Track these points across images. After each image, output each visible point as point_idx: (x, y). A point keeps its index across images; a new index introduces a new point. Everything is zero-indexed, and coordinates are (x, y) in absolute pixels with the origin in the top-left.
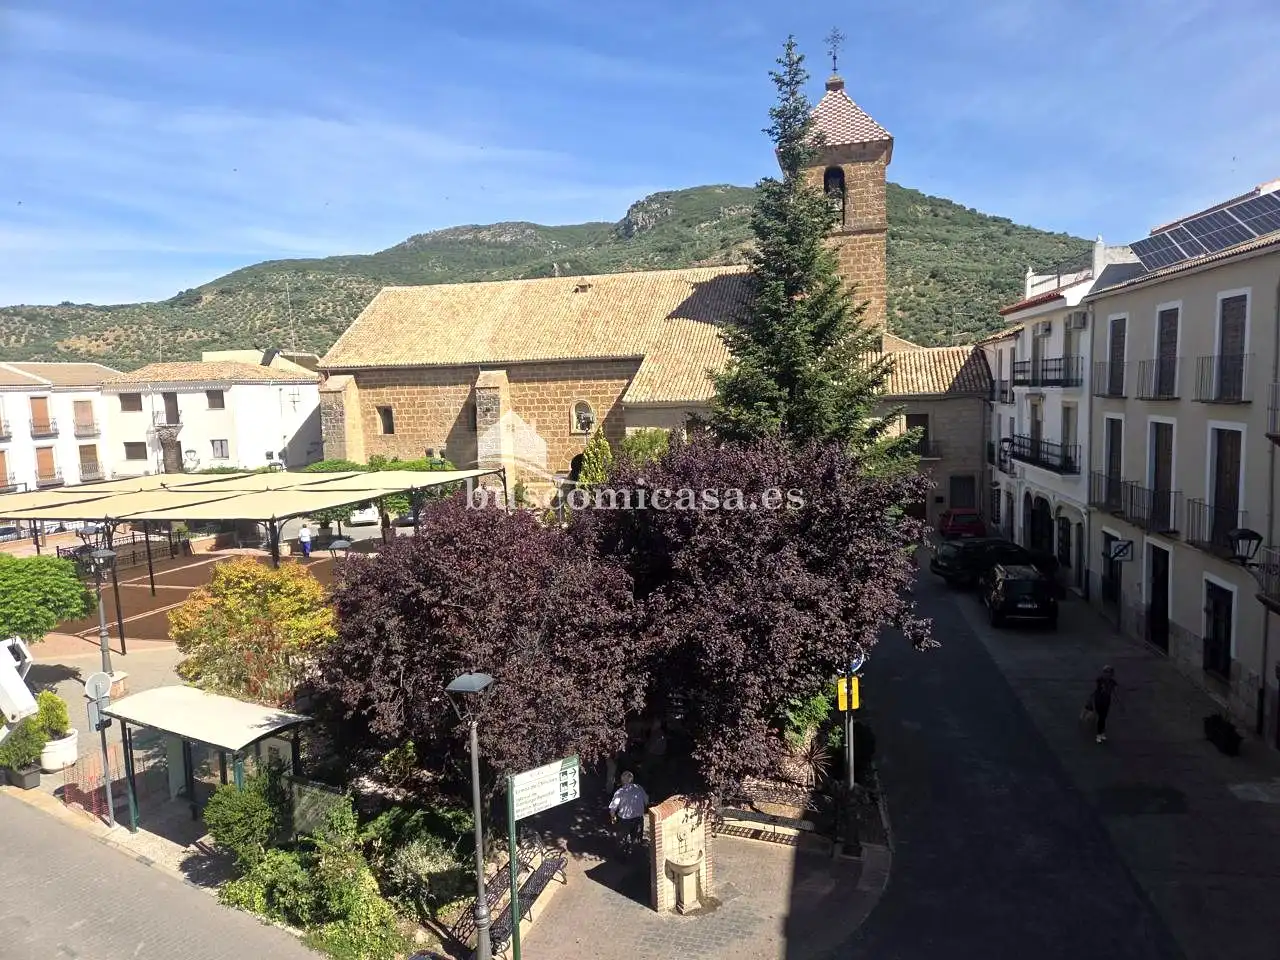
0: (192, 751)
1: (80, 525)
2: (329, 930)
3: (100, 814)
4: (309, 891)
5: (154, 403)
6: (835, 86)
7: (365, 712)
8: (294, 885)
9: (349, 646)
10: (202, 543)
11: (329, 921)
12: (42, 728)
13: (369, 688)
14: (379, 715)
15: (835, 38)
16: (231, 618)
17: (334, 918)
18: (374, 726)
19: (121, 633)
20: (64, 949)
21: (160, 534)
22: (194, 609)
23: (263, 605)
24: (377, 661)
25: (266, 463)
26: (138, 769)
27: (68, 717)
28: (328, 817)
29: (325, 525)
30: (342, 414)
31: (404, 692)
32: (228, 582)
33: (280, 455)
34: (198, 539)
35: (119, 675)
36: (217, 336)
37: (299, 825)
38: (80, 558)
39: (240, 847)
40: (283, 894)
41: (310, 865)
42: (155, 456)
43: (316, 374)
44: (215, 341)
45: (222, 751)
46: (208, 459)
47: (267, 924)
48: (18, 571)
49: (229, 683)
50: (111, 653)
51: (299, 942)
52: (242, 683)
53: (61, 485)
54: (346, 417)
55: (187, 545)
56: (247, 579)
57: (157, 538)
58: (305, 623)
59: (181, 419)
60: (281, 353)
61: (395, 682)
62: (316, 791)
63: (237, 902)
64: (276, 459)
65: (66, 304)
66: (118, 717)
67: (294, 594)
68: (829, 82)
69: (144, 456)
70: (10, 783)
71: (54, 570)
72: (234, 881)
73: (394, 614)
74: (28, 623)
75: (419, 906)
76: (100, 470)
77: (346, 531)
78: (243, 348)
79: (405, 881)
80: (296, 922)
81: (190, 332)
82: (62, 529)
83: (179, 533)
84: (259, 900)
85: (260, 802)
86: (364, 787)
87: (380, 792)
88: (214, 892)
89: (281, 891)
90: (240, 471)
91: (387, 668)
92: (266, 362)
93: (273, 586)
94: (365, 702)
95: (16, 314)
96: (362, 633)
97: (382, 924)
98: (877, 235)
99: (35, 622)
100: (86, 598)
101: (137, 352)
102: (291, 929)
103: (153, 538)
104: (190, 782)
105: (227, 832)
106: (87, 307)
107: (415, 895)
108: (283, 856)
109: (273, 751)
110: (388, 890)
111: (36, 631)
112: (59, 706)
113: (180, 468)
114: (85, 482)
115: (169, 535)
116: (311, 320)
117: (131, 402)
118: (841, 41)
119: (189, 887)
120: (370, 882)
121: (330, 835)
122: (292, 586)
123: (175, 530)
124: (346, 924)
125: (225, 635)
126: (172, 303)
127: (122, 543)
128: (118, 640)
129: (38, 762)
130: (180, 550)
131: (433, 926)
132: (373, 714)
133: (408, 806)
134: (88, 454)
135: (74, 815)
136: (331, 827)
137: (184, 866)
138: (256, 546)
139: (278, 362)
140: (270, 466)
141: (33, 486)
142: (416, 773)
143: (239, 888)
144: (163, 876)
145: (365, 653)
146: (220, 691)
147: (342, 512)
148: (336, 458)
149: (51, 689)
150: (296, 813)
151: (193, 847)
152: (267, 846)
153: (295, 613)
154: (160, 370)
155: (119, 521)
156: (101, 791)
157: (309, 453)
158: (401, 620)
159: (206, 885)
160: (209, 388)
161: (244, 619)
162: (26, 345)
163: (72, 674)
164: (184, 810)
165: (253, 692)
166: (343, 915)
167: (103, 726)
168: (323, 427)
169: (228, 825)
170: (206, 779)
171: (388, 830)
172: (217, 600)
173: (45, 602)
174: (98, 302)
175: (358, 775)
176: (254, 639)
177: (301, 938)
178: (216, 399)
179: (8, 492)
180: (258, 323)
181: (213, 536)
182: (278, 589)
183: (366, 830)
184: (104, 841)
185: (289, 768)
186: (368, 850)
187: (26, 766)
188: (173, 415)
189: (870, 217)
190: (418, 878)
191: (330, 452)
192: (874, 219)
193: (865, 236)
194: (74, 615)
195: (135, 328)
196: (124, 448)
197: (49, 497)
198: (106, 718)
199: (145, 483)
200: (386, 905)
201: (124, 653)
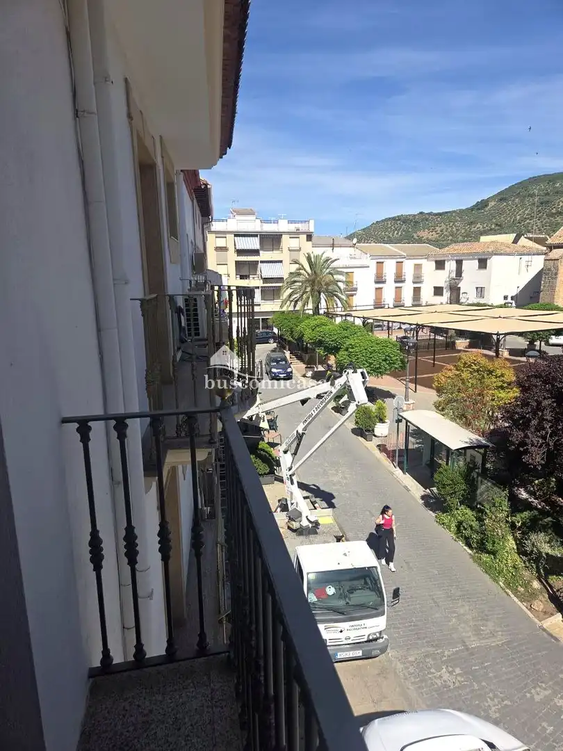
0: (435, 446)
1: (407, 326)
2: (485, 557)
3: (393, 461)
4: (478, 533)
5: (451, 266)
7: (521, 449)
8: (471, 527)
9: (518, 410)
10: (461, 343)
11: (486, 553)
12: (376, 416)
13: (526, 436)
14: (529, 453)
16: (463, 383)
17: (489, 552)
18: (525, 459)
19: (416, 382)
20: (370, 512)
21: (442, 336)
22: (446, 375)
23: (481, 380)
24: (534, 422)
25: (503, 302)
26: (411, 447)
27: (386, 414)
28: (493, 499)
29: (532, 343)
30: (556, 274)
31: (548, 445)
32: (465, 363)
33: (512, 298)
34: (460, 341)
35: (411, 401)
36: (493, 226)
37: (479, 499)
38: (402, 341)
39: (448, 498)
40: (465, 529)
41: (480, 520)
42: (446, 294)
43: (545, 248)
44: (491, 230)
45: (448, 449)
46: (473, 298)
47: (455, 540)
48: (378, 344)
49: (457, 417)
50: (410, 390)
51: (469, 556)
52: (464, 419)
53: (403, 306)
54: (559, 275)
55: (454, 343)
56: (475, 364)
57: (441, 338)
58: (502, 394)
59: (463, 275)
60: (525, 236)
61: (544, 438)
62: (489, 484)
63: (443, 524)
64: (509, 300)
65: (421, 213)
66: (405, 419)
67: (499, 377)
69: (442, 294)
70: (362, 437)
71: (391, 346)
72: (443, 513)
73: (549, 398)
74: (378, 368)
75: (538, 568)
76: (421, 300)
77: (544, 348)
78: (506, 233)
79: (532, 551)
80: (469, 545)
81: (478, 225)
82: (400, 328)
83: (451, 337)
84: (453, 528)
85: (460, 480)
86: (520, 494)
87: (530, 500)
88: (434, 515)
89: (464, 527)
90: (489, 306)
91: (540, 427)
92: (515, 241)
93: (489, 370)
94: (523, 444)
95: (399, 220)
96: (528, 404)
97: (514, 567)
99: (380, 368)
100: (402, 361)
101: (450, 238)
102: (466, 548)
103: (438, 338)
104: (432, 460)
105: (443, 488)
106: (430, 214)
107: (537, 561)
108: (468, 511)
109: (473, 457)
110: (521, 551)
111: (380, 372)
112: (384, 408)
113: (458, 302)
114: (413, 306)
115: (446, 337)
116: (553, 214)
117: (440, 265)
119: (423, 509)
120: (511, 544)
121: (493, 509)
122: (499, 372)
123: (449, 335)
124: (495, 558)
125: (459, 392)
126: (472, 209)
127: (424, 338)
128: (414, 385)
129: (373, 430)
130: (450, 346)
131: (545, 583)
132: (526, 452)
133: (543, 513)
134: (417, 291)
135: (382, 457)
136: (494, 506)
137: (423, 497)
138: (490, 349)
139: (523, 241)
140: (505, 304)
141: (391, 306)
142: (554, 497)
143: (446, 518)
144: (413, 498)
145: (527, 416)
146: (453, 419)
147: (544, 335)
148: (547, 301)
149: (383, 401)
150: (478, 492)
151: (428, 490)
152: (462, 503)
153: (498, 388)
154: (456, 248)
155: (423, 326)
156: (394, 451)
157: (531, 297)
158: (553, 402)
159: (431, 510)
160: (480, 257)
161: (470, 385)
162: (401, 235)
163: (393, 396)
164: (428, 472)
165: (467, 424)
166: (494, 553)
167: (399, 421)
168: (543, 282)
169: (444, 485)
170: (440, 462)
171: (528, 521)
172: (458, 373)
173: (385, 360)
174: (435, 212)
175: (519, 486)
176: (474, 397)
177: (470, 554)
178: (483, 264)
179: (382, 308)
180: (518, 217)
181: (468, 340)
182: (490, 372)
183: (515, 516)
184: (392, 474)
185: (479, 468)
186: (513, 526)
187: (369, 431)
188: (459, 272)
190: (540, 553)
191: (543, 298)
194: (396, 368)
195: (451, 224)
196: (433, 289)
197: (397, 311)
198: (400, 418)
199: (439, 308)
200: (519, 560)
201: (415, 392)
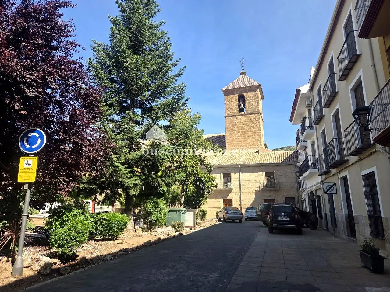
6: (243, 74)
15: (243, 61)
68: (241, 72)
98: (257, 115)
118: (245, 61)
189: (254, 109)
192: (255, 110)
193: (252, 115)
